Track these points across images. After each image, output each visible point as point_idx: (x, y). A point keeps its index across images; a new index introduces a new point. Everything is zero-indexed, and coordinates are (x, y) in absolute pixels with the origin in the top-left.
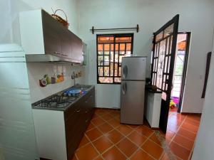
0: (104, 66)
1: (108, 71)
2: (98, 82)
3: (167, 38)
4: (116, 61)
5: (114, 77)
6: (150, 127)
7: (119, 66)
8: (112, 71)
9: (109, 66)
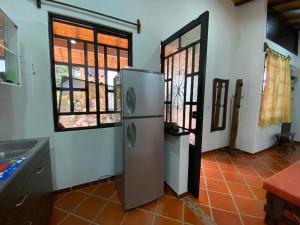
0: (72, 90)
1: (83, 101)
2: (58, 128)
3: (186, 48)
4: (102, 80)
5: (98, 113)
6: (176, 194)
7: (107, 91)
8: (93, 102)
9: (86, 90)
